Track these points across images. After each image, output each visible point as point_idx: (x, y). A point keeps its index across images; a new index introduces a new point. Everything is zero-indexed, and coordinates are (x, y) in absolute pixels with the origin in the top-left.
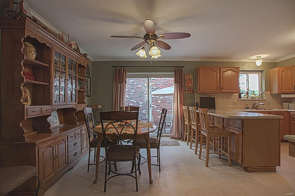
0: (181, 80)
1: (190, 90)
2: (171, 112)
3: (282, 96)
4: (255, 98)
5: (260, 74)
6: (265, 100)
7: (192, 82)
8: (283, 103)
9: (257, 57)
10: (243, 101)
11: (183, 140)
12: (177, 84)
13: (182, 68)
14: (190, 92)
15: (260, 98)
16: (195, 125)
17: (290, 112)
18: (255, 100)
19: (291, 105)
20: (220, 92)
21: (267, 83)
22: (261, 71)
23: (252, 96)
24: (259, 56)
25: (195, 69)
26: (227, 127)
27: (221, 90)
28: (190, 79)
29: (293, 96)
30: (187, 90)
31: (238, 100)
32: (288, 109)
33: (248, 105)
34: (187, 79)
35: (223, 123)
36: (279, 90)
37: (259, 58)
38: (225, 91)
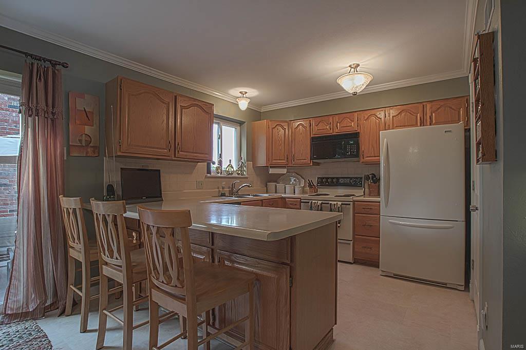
1: (87, 146)
2: (10, 211)
3: (271, 171)
4: (232, 174)
5: (239, 128)
6: (247, 178)
8: (268, 183)
9: (240, 92)
10: (213, 179)
11: (62, 313)
12: (35, 120)
13: (58, 67)
14: (87, 153)
15: (238, 174)
16: (121, 266)
17: (285, 198)
18: (233, 178)
19: (280, 186)
20: (173, 157)
21: (249, 147)
22: (241, 123)
23: (227, 169)
24: (243, 90)
25: (106, 84)
26: (229, 256)
27: (177, 151)
28: (87, 110)
29: (284, 171)
30: (77, 146)
31: (206, 177)
32: (276, 192)
33: (223, 188)
34: (78, 110)
35: (213, 245)
36: (268, 159)
37: (244, 96)
38: (186, 155)
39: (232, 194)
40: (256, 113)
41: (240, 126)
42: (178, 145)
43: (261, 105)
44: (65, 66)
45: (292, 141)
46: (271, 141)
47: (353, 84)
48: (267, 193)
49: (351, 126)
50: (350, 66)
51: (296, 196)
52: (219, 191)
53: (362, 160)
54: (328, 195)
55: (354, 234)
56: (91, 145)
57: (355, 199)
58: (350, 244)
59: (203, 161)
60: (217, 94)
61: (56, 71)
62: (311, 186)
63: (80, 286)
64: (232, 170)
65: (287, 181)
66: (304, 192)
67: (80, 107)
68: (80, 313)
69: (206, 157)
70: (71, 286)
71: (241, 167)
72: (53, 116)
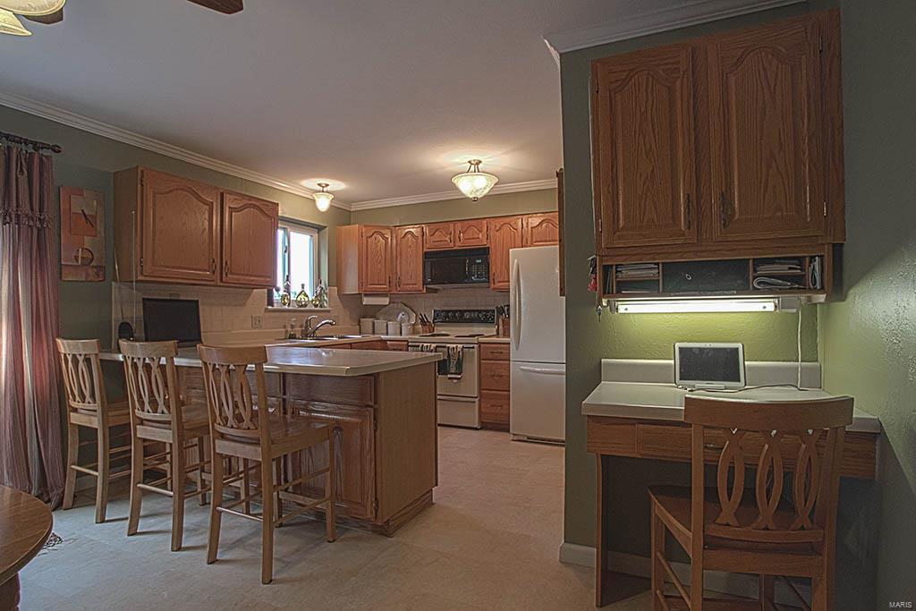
0: (41, 211)
1: (87, 265)
3: (366, 301)
4: (306, 306)
5: (317, 235)
6: (329, 311)
7: (100, 227)
8: (362, 320)
9: (319, 185)
10: (277, 313)
11: (58, 507)
13: (47, 152)
14: (88, 275)
15: (316, 306)
16: (168, 422)
17: (385, 341)
18: (307, 311)
19: (380, 323)
20: (219, 281)
21: (332, 265)
22: (319, 229)
23: (299, 299)
24: (323, 181)
25: (115, 173)
26: (305, 405)
27: (224, 273)
28: (87, 213)
29: (386, 301)
30: (71, 266)
31: (266, 309)
32: (374, 333)
33: (292, 327)
34: (73, 213)
35: (284, 394)
36: (361, 284)
37: (325, 189)
38: (238, 280)
39: (305, 336)
40: (343, 213)
41: (318, 233)
42: (226, 264)
43: (350, 202)
44: (56, 149)
45: (397, 257)
46: (364, 257)
47: (473, 186)
48: (360, 333)
49: (478, 238)
50: (469, 162)
51: (403, 337)
52: (286, 332)
53: (492, 286)
54: (448, 335)
55: (480, 389)
56: (93, 264)
57: (481, 339)
58: (474, 402)
59: (263, 287)
60: (282, 185)
61: (44, 158)
62: (424, 323)
63: (95, 464)
64: (306, 299)
65: (390, 316)
66: (414, 332)
67: (76, 209)
68: (95, 504)
69: (268, 282)
70: (73, 467)
71: (320, 294)
72: (42, 223)
